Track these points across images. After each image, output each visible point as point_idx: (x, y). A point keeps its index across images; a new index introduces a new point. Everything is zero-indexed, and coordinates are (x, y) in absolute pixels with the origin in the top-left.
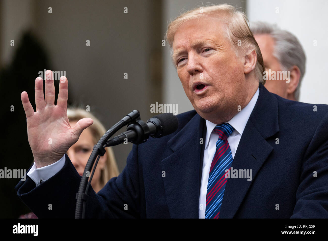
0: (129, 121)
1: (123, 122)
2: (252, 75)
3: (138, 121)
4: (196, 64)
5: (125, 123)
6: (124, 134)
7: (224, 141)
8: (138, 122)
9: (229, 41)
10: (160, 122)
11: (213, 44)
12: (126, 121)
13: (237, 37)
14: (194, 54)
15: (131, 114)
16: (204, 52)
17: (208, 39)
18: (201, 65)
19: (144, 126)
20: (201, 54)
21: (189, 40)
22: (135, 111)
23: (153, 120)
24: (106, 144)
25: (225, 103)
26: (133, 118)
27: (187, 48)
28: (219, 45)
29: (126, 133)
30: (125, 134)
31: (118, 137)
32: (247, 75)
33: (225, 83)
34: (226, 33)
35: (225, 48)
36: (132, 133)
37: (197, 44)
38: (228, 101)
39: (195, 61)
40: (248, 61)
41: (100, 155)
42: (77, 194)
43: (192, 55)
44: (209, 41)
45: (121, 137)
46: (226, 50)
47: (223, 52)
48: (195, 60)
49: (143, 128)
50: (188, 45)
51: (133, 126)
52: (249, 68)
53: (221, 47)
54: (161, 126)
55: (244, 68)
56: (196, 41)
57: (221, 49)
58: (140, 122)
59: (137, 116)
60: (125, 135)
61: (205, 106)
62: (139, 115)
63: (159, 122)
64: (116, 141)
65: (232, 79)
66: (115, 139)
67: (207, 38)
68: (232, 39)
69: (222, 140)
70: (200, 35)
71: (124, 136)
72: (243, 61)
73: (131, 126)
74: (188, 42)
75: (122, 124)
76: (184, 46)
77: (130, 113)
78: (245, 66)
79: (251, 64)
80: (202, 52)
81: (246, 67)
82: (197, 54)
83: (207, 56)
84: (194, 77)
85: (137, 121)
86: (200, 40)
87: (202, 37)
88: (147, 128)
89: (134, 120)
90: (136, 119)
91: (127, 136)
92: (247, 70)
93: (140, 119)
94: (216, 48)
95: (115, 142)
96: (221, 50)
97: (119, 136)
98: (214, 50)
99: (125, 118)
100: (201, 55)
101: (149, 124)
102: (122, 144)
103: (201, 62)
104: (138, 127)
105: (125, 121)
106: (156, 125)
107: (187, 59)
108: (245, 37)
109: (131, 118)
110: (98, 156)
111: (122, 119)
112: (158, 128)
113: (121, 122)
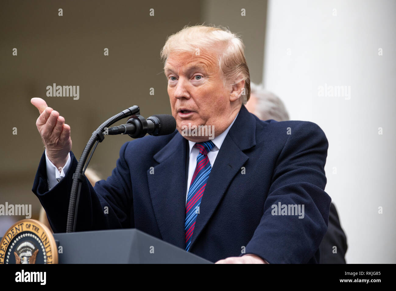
0: (129, 114)
3: (137, 116)
4: (184, 91)
5: (125, 116)
6: (123, 126)
7: (204, 155)
8: (139, 116)
10: (159, 120)
12: (126, 113)
13: (229, 67)
14: (184, 80)
15: (132, 108)
18: (189, 93)
19: (143, 121)
20: (190, 80)
22: (135, 107)
23: (152, 118)
26: (132, 112)
29: (125, 125)
30: (125, 126)
32: (232, 102)
36: (131, 126)
39: (183, 89)
41: (98, 141)
42: (74, 174)
45: (120, 128)
48: (184, 87)
49: (142, 123)
51: (132, 120)
54: (159, 123)
55: (230, 96)
59: (137, 111)
60: (124, 127)
62: (139, 110)
69: (202, 154)
75: (122, 115)
77: (130, 107)
81: (232, 95)
83: (196, 85)
85: (136, 116)
88: (146, 124)
89: (134, 113)
90: (136, 114)
91: (125, 127)
93: (139, 114)
95: (114, 131)
97: (118, 126)
99: (126, 111)
100: (191, 82)
101: (149, 122)
102: (120, 134)
103: (189, 90)
104: (137, 121)
105: (125, 113)
106: (154, 122)
109: (131, 111)
110: (97, 141)
111: (123, 112)
112: (156, 126)
113: (121, 114)
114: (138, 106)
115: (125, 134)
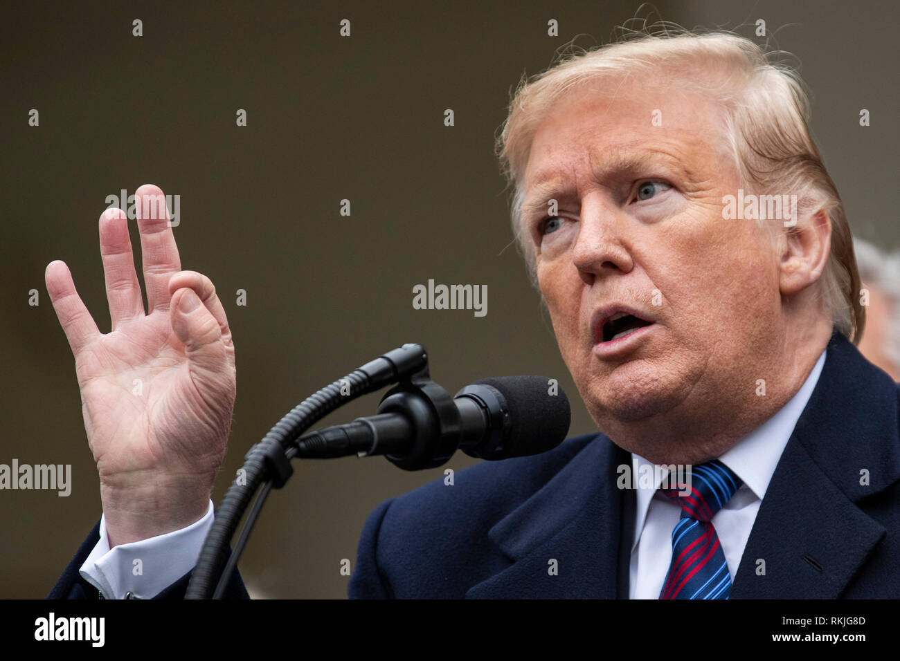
0: (387, 377)
1: (363, 376)
2: (810, 299)
4: (609, 241)
5: (371, 384)
6: (364, 423)
7: (701, 523)
8: (422, 385)
9: (733, 169)
11: (676, 169)
12: (376, 376)
13: (763, 155)
15: (396, 354)
17: (657, 152)
18: (628, 248)
20: (627, 206)
21: (586, 152)
22: (410, 348)
23: (476, 390)
26: (399, 370)
27: (578, 180)
29: (372, 421)
30: (371, 424)
31: (343, 429)
32: (790, 298)
35: (716, 190)
36: (394, 421)
37: (617, 168)
39: (605, 231)
40: (798, 252)
41: (270, 483)
43: (594, 207)
44: (659, 156)
45: (354, 430)
47: (709, 205)
48: (605, 227)
50: (584, 171)
51: (402, 399)
52: (801, 274)
55: (780, 271)
56: (614, 158)
59: (417, 365)
60: (369, 426)
62: (425, 363)
64: (334, 441)
66: (328, 436)
67: (656, 146)
68: (745, 161)
69: (693, 519)
71: (366, 430)
72: (780, 244)
73: (397, 398)
74: (582, 159)
75: (361, 383)
76: (568, 172)
77: (393, 349)
78: (784, 265)
79: (807, 262)
80: (631, 199)
81: (787, 268)
82: (613, 206)
84: (598, 287)
86: (627, 155)
87: (634, 145)
90: (415, 375)
91: (374, 430)
92: (790, 282)
95: (327, 443)
97: (345, 426)
99: (374, 366)
103: (625, 238)
105: (370, 373)
107: (575, 221)
108: (794, 160)
109: (393, 367)
111: (363, 368)
113: (359, 378)
114: (422, 345)
115: (372, 455)
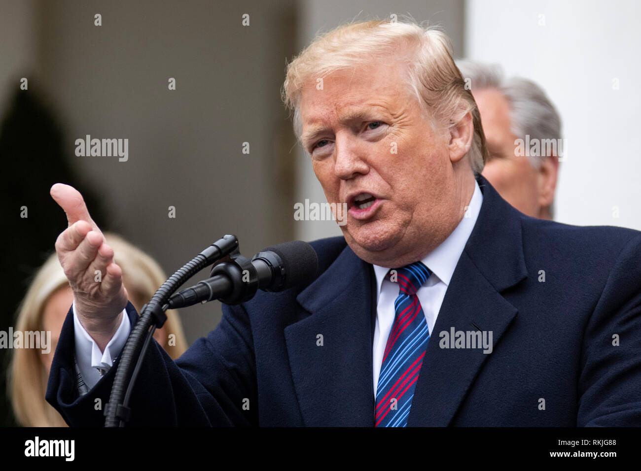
0: (216, 256)
1: (203, 258)
3: (234, 257)
5: (208, 261)
6: (205, 284)
7: (411, 297)
8: (235, 259)
9: (417, 103)
10: (280, 261)
11: (386, 114)
12: (210, 257)
13: (433, 90)
14: (348, 138)
15: (220, 243)
16: (366, 129)
17: (374, 105)
18: (364, 160)
20: (360, 134)
21: (334, 107)
22: (228, 237)
23: (264, 255)
24: (168, 302)
25: (413, 231)
26: (223, 252)
27: (332, 124)
28: (397, 116)
29: (209, 282)
30: (208, 284)
31: (193, 289)
32: (456, 163)
33: (414, 191)
34: (409, 86)
35: (409, 117)
36: (221, 281)
38: (420, 226)
39: (351, 154)
41: (154, 327)
44: (376, 107)
45: (199, 289)
46: (412, 121)
47: (404, 127)
48: (352, 152)
50: (334, 119)
51: (224, 266)
52: (460, 149)
53: (400, 118)
54: (282, 268)
55: (449, 150)
57: (402, 121)
58: (239, 259)
59: (233, 247)
60: (207, 286)
61: (373, 241)
62: (236, 246)
63: (278, 260)
64: (189, 298)
65: (427, 180)
66: (185, 294)
67: (373, 102)
68: (423, 97)
69: (406, 295)
70: (358, 97)
71: (205, 287)
72: (447, 136)
73: (221, 266)
74: (332, 111)
75: (201, 262)
76: (326, 119)
77: (218, 240)
78: (451, 146)
79: (462, 141)
80: (362, 130)
81: (453, 147)
83: (374, 140)
85: (231, 258)
86: (357, 110)
87: (361, 102)
88: (253, 270)
89: (226, 253)
90: (231, 254)
91: (210, 287)
92: (455, 156)
93: (238, 253)
94: (391, 122)
95: (186, 299)
96: (403, 125)
97: (194, 287)
98: (388, 126)
99: (208, 251)
100: (362, 137)
101: (258, 265)
102: (200, 303)
103: (362, 155)
104: (233, 270)
105: (207, 256)
106: (271, 266)
107: (332, 142)
109: (219, 250)
110: (151, 326)
111: (202, 253)
112: (275, 271)
113: (200, 259)
114: (234, 235)
115: (211, 300)
